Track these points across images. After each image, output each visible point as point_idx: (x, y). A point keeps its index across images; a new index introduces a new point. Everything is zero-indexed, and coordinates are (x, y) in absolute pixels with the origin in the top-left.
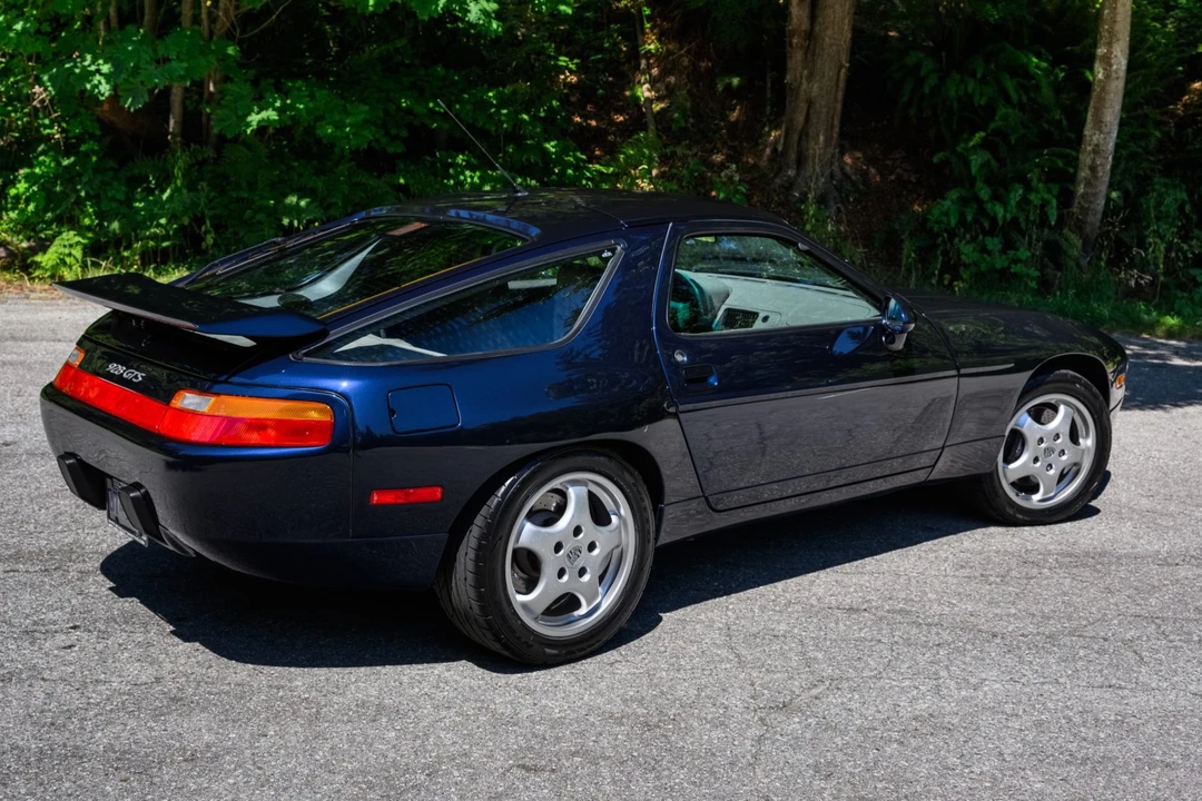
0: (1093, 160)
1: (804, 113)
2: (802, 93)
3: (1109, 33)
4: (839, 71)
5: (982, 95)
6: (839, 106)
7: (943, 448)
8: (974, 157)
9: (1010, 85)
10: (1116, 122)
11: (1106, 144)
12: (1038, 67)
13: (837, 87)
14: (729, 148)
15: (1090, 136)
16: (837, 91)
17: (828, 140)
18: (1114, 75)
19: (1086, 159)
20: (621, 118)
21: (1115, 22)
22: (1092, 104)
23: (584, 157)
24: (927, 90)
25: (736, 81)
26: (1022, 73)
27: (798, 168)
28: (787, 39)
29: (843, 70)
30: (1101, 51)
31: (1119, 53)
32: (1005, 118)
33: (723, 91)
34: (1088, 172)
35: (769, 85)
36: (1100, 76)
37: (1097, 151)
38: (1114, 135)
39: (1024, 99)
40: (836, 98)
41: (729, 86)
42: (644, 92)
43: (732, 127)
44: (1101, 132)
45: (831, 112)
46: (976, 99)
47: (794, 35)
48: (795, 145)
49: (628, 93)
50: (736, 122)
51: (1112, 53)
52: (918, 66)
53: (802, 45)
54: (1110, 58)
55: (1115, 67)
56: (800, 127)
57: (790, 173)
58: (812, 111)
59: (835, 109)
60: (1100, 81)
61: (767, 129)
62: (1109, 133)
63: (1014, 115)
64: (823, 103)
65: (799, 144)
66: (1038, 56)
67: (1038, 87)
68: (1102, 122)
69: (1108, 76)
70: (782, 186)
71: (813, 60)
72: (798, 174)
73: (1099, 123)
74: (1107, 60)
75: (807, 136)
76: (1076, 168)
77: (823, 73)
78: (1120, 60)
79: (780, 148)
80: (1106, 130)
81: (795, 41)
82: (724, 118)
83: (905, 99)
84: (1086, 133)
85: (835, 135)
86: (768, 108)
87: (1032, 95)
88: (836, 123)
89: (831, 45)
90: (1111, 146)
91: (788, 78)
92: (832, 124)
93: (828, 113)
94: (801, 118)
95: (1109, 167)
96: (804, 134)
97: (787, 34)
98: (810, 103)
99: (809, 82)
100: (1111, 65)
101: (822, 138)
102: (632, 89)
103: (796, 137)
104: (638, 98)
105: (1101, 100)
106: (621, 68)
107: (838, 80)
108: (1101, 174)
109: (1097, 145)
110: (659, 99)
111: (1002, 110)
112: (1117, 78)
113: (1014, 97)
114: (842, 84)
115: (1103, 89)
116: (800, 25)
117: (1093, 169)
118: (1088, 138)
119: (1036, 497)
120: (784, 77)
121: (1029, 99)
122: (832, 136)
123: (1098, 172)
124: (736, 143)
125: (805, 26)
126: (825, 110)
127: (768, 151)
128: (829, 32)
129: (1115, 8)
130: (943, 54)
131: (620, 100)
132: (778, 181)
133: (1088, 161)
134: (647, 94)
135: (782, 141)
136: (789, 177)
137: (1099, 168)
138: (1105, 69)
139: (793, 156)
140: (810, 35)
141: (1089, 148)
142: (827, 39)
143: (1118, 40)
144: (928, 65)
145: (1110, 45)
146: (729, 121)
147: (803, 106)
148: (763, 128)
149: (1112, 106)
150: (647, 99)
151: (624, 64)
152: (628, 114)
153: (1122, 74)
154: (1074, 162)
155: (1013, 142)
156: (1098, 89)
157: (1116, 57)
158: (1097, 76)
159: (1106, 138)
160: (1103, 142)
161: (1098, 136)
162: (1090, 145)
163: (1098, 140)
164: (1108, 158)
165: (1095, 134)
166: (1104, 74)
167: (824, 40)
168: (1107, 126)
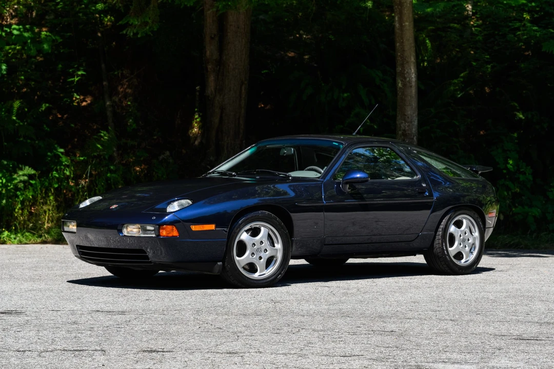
1: (219, 116)
2: (216, 102)
3: (402, 58)
4: (241, 87)
5: (343, 100)
6: (243, 111)
9: (363, 93)
10: (416, 114)
11: (411, 129)
13: (241, 97)
15: (400, 124)
16: (240, 101)
17: (237, 134)
18: (409, 84)
21: (404, 51)
24: (305, 98)
28: (204, 66)
29: (244, 86)
30: (399, 69)
31: (410, 71)
32: (358, 115)
36: (400, 85)
37: (405, 134)
38: (416, 123)
39: (373, 101)
40: (240, 105)
44: (406, 121)
45: (238, 115)
46: (340, 102)
47: (208, 63)
48: (214, 139)
51: (405, 70)
52: (299, 81)
53: (214, 70)
55: (408, 79)
56: (216, 126)
58: (224, 115)
59: (239, 113)
60: (400, 88)
62: (411, 122)
64: (231, 109)
68: (406, 115)
69: (404, 85)
71: (223, 79)
74: (403, 75)
75: (222, 132)
77: (230, 88)
80: (409, 120)
81: (209, 67)
84: (398, 123)
88: (242, 122)
89: (234, 69)
90: (414, 130)
91: (206, 92)
92: (239, 124)
93: (235, 115)
94: (216, 120)
96: (220, 131)
97: (204, 62)
98: (222, 109)
100: (405, 78)
103: (214, 133)
105: (404, 101)
107: (241, 93)
112: (412, 86)
114: (244, 95)
115: (403, 93)
116: (212, 56)
118: (399, 126)
122: (239, 131)
125: (216, 56)
126: (233, 113)
128: (232, 60)
129: (403, 42)
138: (402, 81)
139: (213, 147)
140: (220, 63)
141: (400, 132)
142: (231, 65)
143: (408, 62)
145: (402, 65)
147: (218, 111)
156: (400, 94)
157: (407, 72)
158: (398, 85)
159: (409, 126)
160: (407, 128)
161: (404, 124)
162: (400, 130)
163: (405, 127)
164: (413, 139)
165: (402, 123)
166: (402, 84)
167: (229, 66)
168: (408, 117)
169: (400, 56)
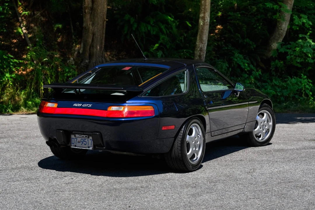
0: (200, 53)
1: (91, 38)
2: (90, 30)
3: (204, 9)
4: (104, 22)
5: (153, 31)
6: (104, 35)
7: (246, 123)
8: (158, 53)
9: (163, 27)
10: (207, 40)
11: (204, 48)
12: (171, 21)
13: (103, 28)
14: (61, 52)
15: (199, 45)
16: (103, 30)
17: (101, 48)
18: (206, 23)
19: (197, 53)
20: (15, 41)
21: (206, 5)
22: (199, 34)
23: (12, 56)
24: (134, 29)
25: (60, 26)
26: (166, 22)
27: (89, 60)
28: (84, 10)
29: (105, 22)
30: (201, 15)
31: (208, 16)
32: (163, 39)
33: (57, 30)
34: (198, 57)
35: (72, 27)
37: (201, 50)
38: (206, 44)
39: (168, 32)
40: (103, 32)
41: (58, 28)
42: (23, 30)
43: (60, 44)
44: (202, 43)
45: (102, 37)
46: (152, 32)
47: (86, 9)
48: (88, 50)
49: (15, 31)
50: (61, 42)
51: (205, 16)
52: (129, 21)
53: (89, 12)
54: (205, 18)
55: (206, 21)
56: (90, 43)
57: (87, 61)
58: (94, 37)
59: (103, 36)
60: (202, 26)
61: (74, 45)
62: (205, 44)
63: (166, 38)
64: (99, 34)
65: (90, 50)
66: (170, 17)
67: (172, 28)
68: (202, 40)
69: (204, 24)
70: (84, 66)
71: (94, 18)
72: (89, 62)
73: (201, 40)
74: (204, 18)
75: (93, 47)
76: (194, 56)
77: (98, 23)
78: (208, 19)
79: (81, 52)
80: (204, 43)
81: (86, 11)
82: (56, 41)
83: (126, 32)
84: (197, 44)
85: (103, 46)
86: (73, 36)
87: (170, 30)
88: (103, 42)
89: (101, 12)
90: (206, 48)
91: (84, 25)
92: (102, 42)
93: (100, 38)
94: (90, 40)
95: (205, 56)
96: (92, 46)
97: (83, 8)
98: (94, 34)
99: (93, 26)
101: (98, 47)
102: (17, 29)
103: (89, 47)
104: (20, 33)
105: (202, 32)
106: (11, 21)
107: (103, 25)
108: (202, 58)
109: (201, 48)
110: (29, 33)
111: (162, 37)
112: (207, 25)
113: (165, 31)
114: (105, 27)
115: (203, 29)
116: (89, 5)
117: (200, 56)
118: (198, 46)
119: (260, 139)
120: (82, 25)
121: (170, 32)
122: (102, 47)
123: (201, 58)
124: (64, 50)
125: (90, 5)
126: (99, 37)
127: (76, 53)
128: (100, 8)
130: (137, 16)
131: (13, 34)
132: (82, 64)
133: (198, 54)
134: (25, 31)
135: (82, 49)
136: (87, 63)
137: (202, 56)
138: (203, 22)
139: (88, 55)
140: (92, 9)
141: (199, 49)
142: (99, 10)
143: (207, 12)
144: (132, 20)
145: (204, 13)
146: (58, 42)
147: (91, 35)
148: (73, 44)
149: (205, 34)
150: (24, 34)
151: (11, 19)
152: (18, 39)
153: (208, 23)
154: (193, 54)
155: (168, 47)
156: (201, 29)
157: (206, 17)
158: (200, 24)
159: (204, 46)
160: (203, 47)
161: (201, 45)
162: (199, 48)
163: (201, 46)
164: (204, 52)
165: (200, 44)
166: (203, 23)
167: (98, 11)
168: (204, 41)
169: (203, 8)
